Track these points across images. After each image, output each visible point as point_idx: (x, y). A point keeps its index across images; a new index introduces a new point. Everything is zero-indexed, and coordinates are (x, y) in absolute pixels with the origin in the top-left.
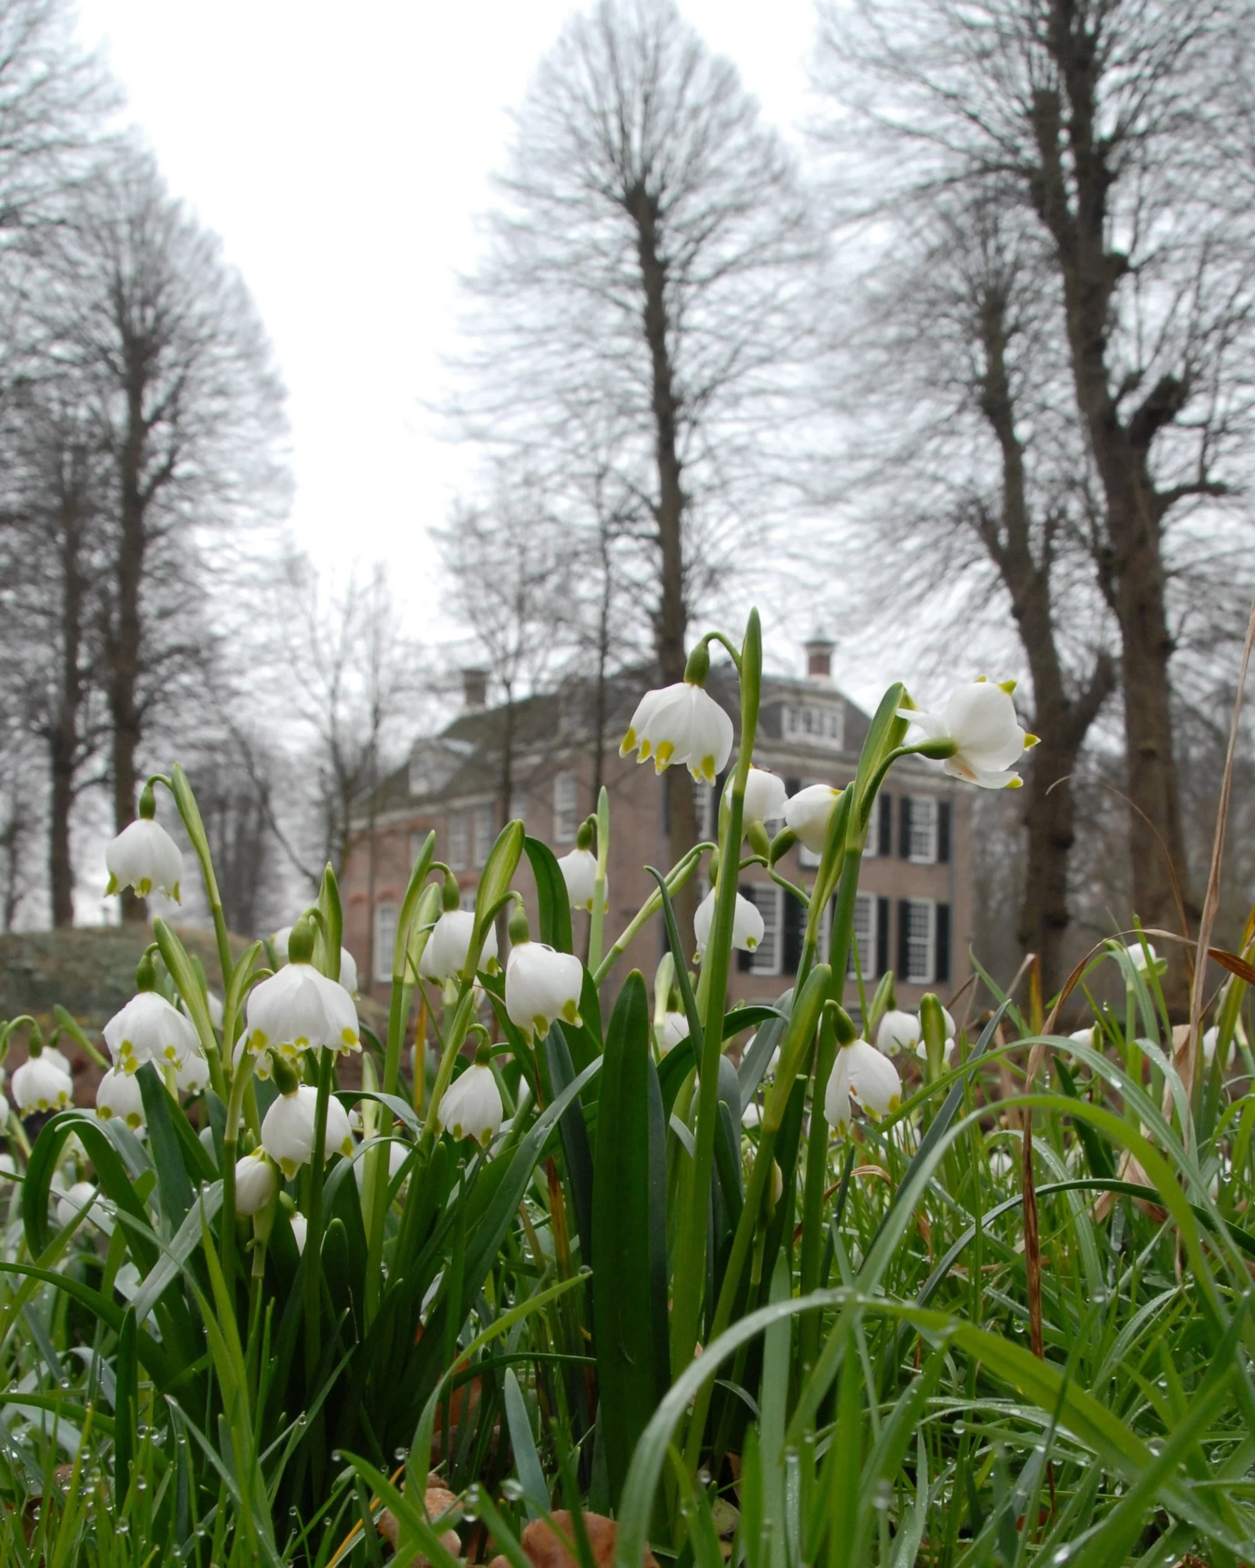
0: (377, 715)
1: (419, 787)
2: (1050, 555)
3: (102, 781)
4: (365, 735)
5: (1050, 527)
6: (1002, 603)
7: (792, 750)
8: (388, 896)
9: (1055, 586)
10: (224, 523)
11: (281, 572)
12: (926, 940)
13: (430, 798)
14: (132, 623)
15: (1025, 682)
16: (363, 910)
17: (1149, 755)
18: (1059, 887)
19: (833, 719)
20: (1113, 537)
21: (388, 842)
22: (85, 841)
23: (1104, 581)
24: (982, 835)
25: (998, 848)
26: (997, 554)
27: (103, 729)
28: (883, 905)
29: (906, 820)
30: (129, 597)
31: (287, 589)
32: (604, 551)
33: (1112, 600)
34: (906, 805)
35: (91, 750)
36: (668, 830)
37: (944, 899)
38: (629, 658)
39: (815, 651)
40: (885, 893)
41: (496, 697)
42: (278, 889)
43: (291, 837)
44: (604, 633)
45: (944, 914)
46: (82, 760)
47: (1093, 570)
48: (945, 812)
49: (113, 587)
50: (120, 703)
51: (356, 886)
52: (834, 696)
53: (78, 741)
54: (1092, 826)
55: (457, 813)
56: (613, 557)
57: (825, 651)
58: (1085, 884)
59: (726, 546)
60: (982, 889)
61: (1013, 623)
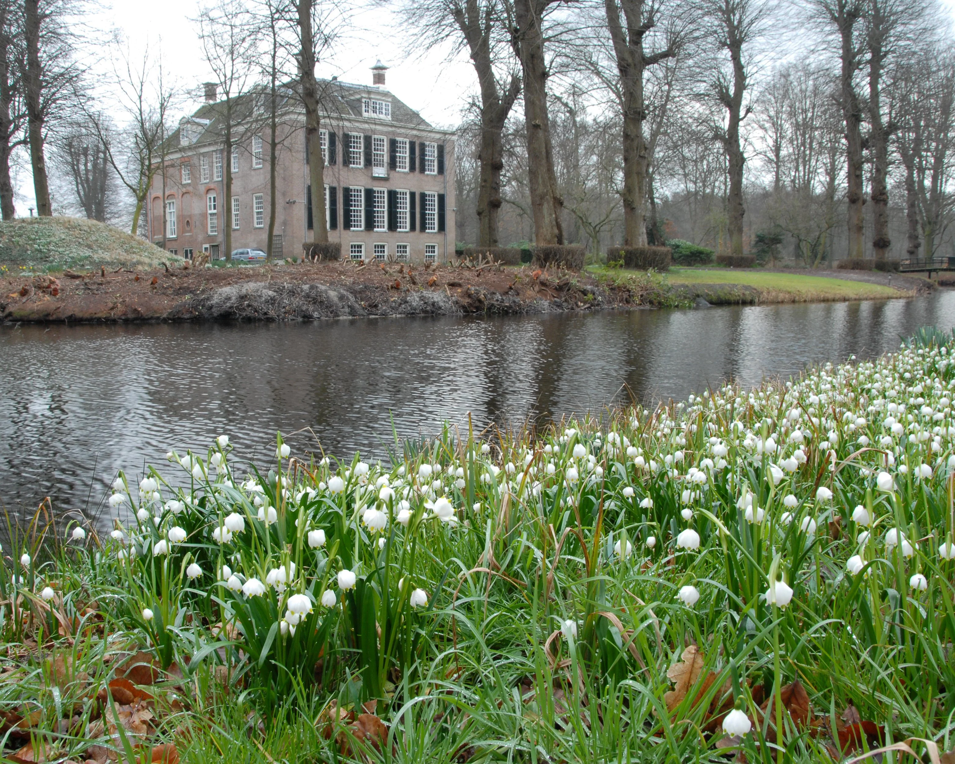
0: (163, 107)
1: (184, 142)
2: (488, 28)
3: (24, 142)
4: (156, 117)
5: (488, 13)
6: (467, 51)
7: (367, 121)
8: (171, 196)
9: (492, 43)
10: (81, 13)
11: (111, 37)
12: (433, 212)
13: (190, 148)
14: (35, 63)
15: (478, 90)
16: (160, 203)
17: (536, 127)
18: (496, 187)
19: (386, 105)
20: (518, 23)
21: (171, 170)
22: (17, 173)
23: (514, 42)
24: (459, 159)
25: (467, 165)
26: (463, 28)
27: (24, 116)
28: (413, 195)
29: (423, 154)
30: (33, 50)
31: (114, 45)
32: (273, 27)
33: (518, 52)
34: (423, 147)
35: (17, 128)
36: (308, 162)
37: (442, 192)
38: (286, 80)
39: (376, 72)
40: (413, 190)
41: (221, 97)
42: (116, 192)
43: (120, 167)
44: (274, 68)
45: (442, 198)
46: (13, 132)
47: (509, 37)
48: (441, 150)
49: (24, 44)
50: (31, 103)
51: (156, 191)
52: (387, 94)
53: (10, 122)
54: (512, 154)
55: (204, 155)
56: (276, 30)
57: (381, 72)
58: (509, 181)
59: (332, 25)
60: (460, 184)
61: (472, 61)
